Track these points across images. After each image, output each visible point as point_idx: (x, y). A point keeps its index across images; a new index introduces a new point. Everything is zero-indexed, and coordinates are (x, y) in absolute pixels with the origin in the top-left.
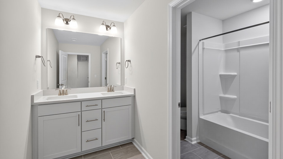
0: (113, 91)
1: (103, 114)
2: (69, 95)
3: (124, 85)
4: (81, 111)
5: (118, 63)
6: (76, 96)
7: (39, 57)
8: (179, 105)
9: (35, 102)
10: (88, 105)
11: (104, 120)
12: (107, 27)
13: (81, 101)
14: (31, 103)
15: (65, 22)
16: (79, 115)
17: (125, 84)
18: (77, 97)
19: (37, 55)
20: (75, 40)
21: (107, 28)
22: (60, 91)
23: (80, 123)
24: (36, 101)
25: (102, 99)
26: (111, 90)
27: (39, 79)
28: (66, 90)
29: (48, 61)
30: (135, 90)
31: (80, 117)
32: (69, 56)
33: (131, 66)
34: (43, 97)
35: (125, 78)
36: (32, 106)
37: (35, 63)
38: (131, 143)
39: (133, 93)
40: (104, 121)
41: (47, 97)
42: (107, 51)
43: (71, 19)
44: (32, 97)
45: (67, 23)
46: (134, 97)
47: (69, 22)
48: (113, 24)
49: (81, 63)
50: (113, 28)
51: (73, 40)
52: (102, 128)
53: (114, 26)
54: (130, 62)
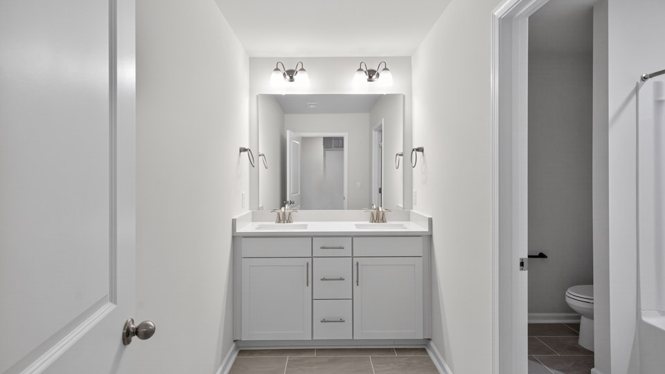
0: (383, 220)
1: (356, 268)
2: (294, 223)
3: (412, 209)
4: (312, 257)
5: (400, 155)
6: (305, 226)
7: (245, 150)
8: (522, 264)
9: (239, 230)
10: (326, 246)
11: (357, 282)
12: (371, 74)
13: (312, 236)
14: (233, 233)
15: (288, 77)
16: (308, 264)
17: (414, 206)
18: (306, 228)
19: (243, 147)
20: (314, 106)
21: (370, 77)
22: (279, 214)
23: (310, 281)
24: (241, 229)
25: (352, 236)
26: (378, 218)
27: (245, 190)
28: (290, 214)
29: (260, 155)
30: (430, 220)
31: (310, 268)
32: (304, 140)
33: (424, 162)
34: (251, 223)
35: (414, 190)
36: (234, 237)
37: (239, 162)
38: (424, 350)
39: (426, 229)
40: (358, 285)
41: (257, 224)
42: (381, 125)
43: (298, 70)
44: (234, 222)
45: (292, 79)
46: (430, 237)
47: (294, 77)
48: (383, 66)
49: (330, 154)
50: (383, 74)
51: (311, 106)
52: (353, 299)
53: (386, 69)
54: (423, 151)
